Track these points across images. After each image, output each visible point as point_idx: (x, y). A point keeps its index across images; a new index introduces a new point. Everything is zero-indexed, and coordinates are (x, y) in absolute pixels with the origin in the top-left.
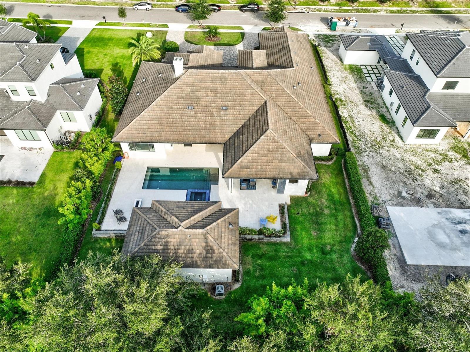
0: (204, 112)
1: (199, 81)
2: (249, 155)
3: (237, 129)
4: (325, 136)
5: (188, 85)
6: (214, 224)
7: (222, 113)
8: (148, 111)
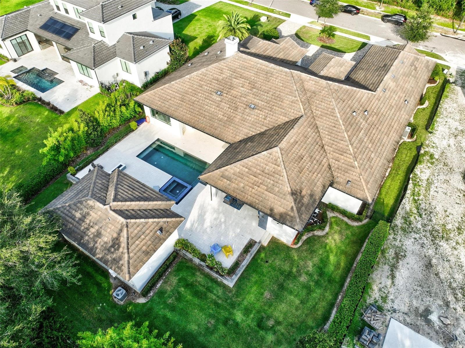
0: (229, 103)
1: (243, 68)
2: (239, 166)
3: (254, 134)
4: (356, 186)
5: (230, 69)
6: (142, 220)
7: (247, 110)
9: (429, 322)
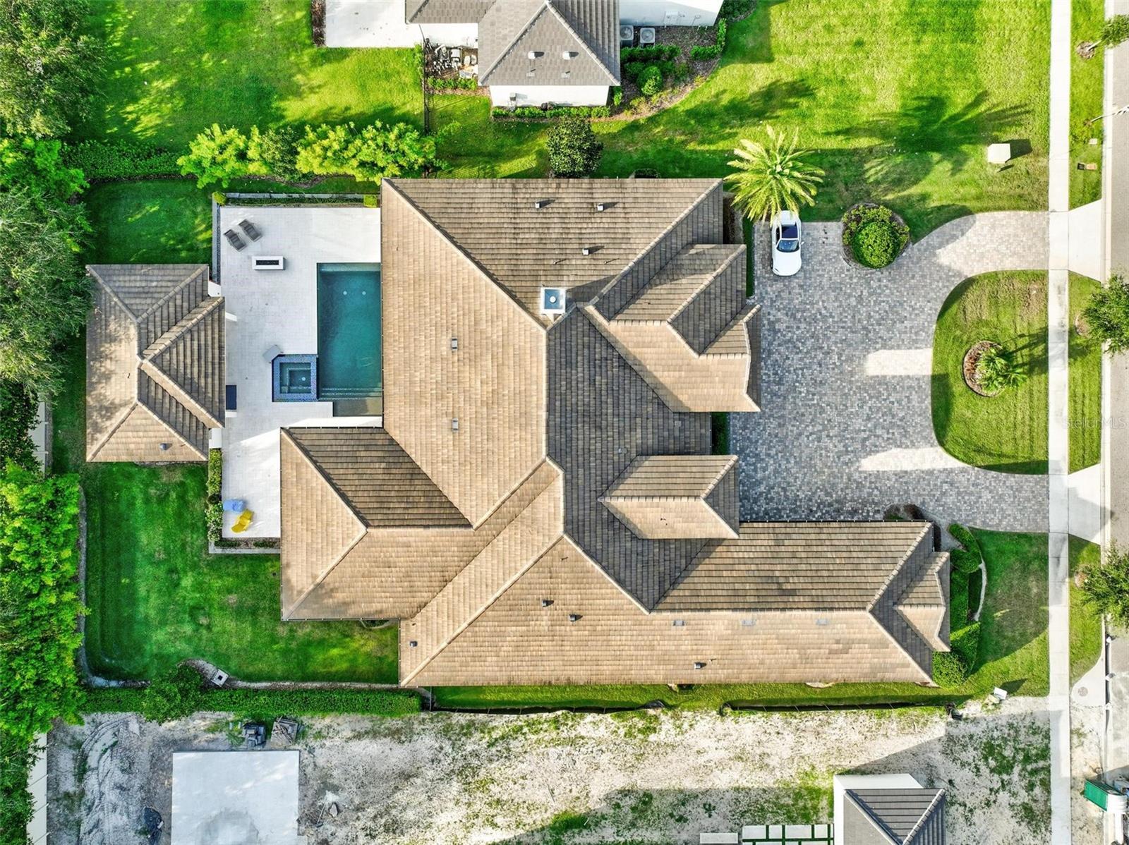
0: (445, 377)
1: (517, 359)
2: (320, 483)
3: (413, 456)
4: (414, 655)
5: (506, 333)
6: (156, 417)
7: (445, 420)
8: (444, 246)
9: (320, 793)
